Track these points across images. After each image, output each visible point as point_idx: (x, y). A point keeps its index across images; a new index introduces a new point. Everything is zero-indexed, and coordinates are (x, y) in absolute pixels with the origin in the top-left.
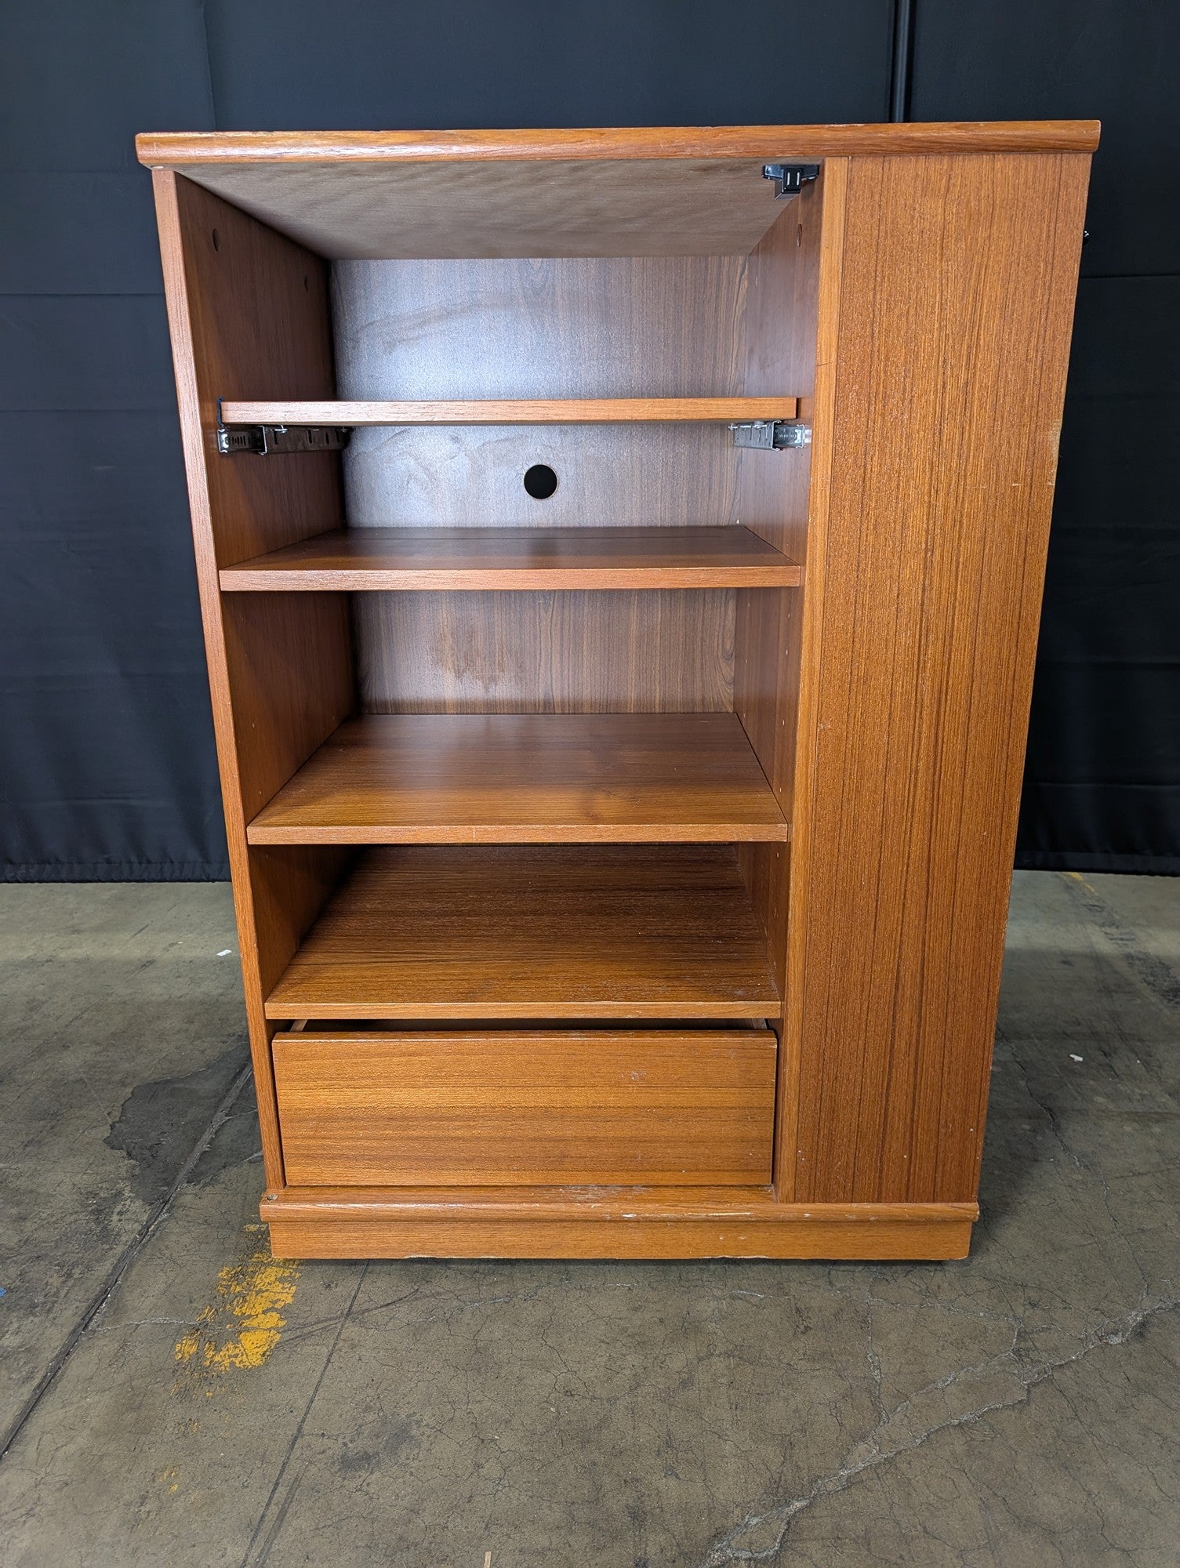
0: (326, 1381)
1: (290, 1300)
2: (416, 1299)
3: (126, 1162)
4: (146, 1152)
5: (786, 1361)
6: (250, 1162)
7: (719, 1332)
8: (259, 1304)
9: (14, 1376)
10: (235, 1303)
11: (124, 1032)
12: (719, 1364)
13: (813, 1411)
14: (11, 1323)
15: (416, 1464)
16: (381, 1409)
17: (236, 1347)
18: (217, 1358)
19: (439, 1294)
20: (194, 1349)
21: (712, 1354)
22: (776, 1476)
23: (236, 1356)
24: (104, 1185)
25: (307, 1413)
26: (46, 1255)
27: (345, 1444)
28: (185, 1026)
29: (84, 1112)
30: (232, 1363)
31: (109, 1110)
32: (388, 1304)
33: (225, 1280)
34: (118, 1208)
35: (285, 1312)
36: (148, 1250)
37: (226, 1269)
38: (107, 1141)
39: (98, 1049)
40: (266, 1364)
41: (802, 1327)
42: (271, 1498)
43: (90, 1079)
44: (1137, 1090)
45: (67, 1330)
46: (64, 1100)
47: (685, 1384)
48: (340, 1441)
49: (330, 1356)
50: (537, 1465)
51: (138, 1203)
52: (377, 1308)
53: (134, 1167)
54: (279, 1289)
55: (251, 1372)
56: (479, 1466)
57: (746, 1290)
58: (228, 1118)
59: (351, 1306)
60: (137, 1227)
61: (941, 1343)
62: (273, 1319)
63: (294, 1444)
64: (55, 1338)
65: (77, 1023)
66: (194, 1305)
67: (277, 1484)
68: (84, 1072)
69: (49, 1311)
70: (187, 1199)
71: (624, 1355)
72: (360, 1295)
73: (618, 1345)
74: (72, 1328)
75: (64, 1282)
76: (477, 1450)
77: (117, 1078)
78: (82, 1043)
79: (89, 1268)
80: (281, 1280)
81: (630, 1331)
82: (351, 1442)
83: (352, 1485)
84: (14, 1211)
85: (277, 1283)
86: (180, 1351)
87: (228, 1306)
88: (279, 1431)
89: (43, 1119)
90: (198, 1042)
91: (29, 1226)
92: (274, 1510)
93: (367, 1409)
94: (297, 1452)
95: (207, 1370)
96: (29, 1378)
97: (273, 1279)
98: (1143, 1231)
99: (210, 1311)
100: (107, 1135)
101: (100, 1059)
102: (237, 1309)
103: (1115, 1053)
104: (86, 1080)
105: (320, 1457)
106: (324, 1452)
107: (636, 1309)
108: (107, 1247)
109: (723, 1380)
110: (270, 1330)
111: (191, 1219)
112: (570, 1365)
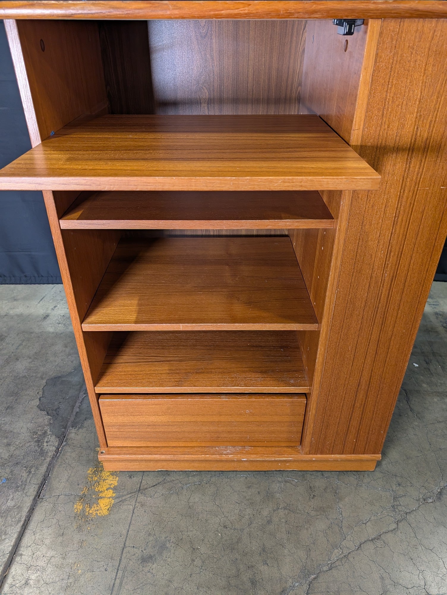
0: (133, 522)
1: (116, 484)
2: (165, 483)
3: (47, 417)
4: (54, 412)
5: (306, 511)
7: (281, 498)
8: (104, 486)
9: (13, 520)
10: (95, 485)
11: (40, 352)
12: (281, 513)
13: (317, 534)
14: (10, 495)
15: (169, 560)
16: (155, 535)
17: (97, 506)
18: (91, 512)
19: (173, 481)
20: (81, 507)
21: (279, 508)
22: (304, 564)
23: (98, 510)
24: (40, 428)
25: (127, 537)
26: (20, 462)
27: (142, 551)
28: (64, 349)
29: (28, 392)
30: (96, 514)
31: (38, 391)
32: (154, 486)
33: (90, 474)
34: (46, 440)
35: (115, 489)
36: (59, 460)
37: (90, 469)
38: (38, 407)
39: (30, 360)
40: (109, 514)
41: (312, 495)
42: (116, 576)
43: (29, 376)
44: (439, 381)
45: (32, 498)
46: (19, 386)
47: (269, 522)
48: (140, 549)
49: (134, 510)
50: (215, 560)
51: (54, 437)
52: (150, 487)
53: (50, 419)
54: (111, 479)
55: (104, 518)
56: (193, 560)
57: (290, 478)
58: (85, 395)
59: (140, 486)
60: (54, 448)
61: (365, 502)
62: (110, 493)
63: (123, 551)
64: (28, 503)
65: (21, 347)
66: (80, 486)
67: (118, 570)
68: (26, 372)
69: (24, 489)
70: (72, 435)
71: (245, 509)
72: (143, 481)
73: (243, 504)
74: (33, 497)
75: (28, 475)
76: (192, 553)
77: (39, 375)
78: (23, 358)
79: (37, 468)
81: (247, 497)
82: (145, 550)
83: (146, 569)
84: (5, 441)
85: (111, 476)
86: (76, 508)
87: (93, 487)
88: (117, 545)
89: (12, 396)
90: (69, 357)
91: (12, 448)
92: (118, 581)
93: (150, 535)
94: (124, 555)
95: (87, 517)
96: (19, 521)
97: (109, 474)
98: (441, 449)
99: (86, 489)
100: (38, 404)
101: (32, 366)
102: (96, 488)
103: (431, 362)
104: (28, 377)
105: (133, 557)
106: (134, 555)
107: (249, 487)
108: (43, 458)
109: (283, 520)
110: (110, 498)
111: (74, 445)
112: (225, 513)
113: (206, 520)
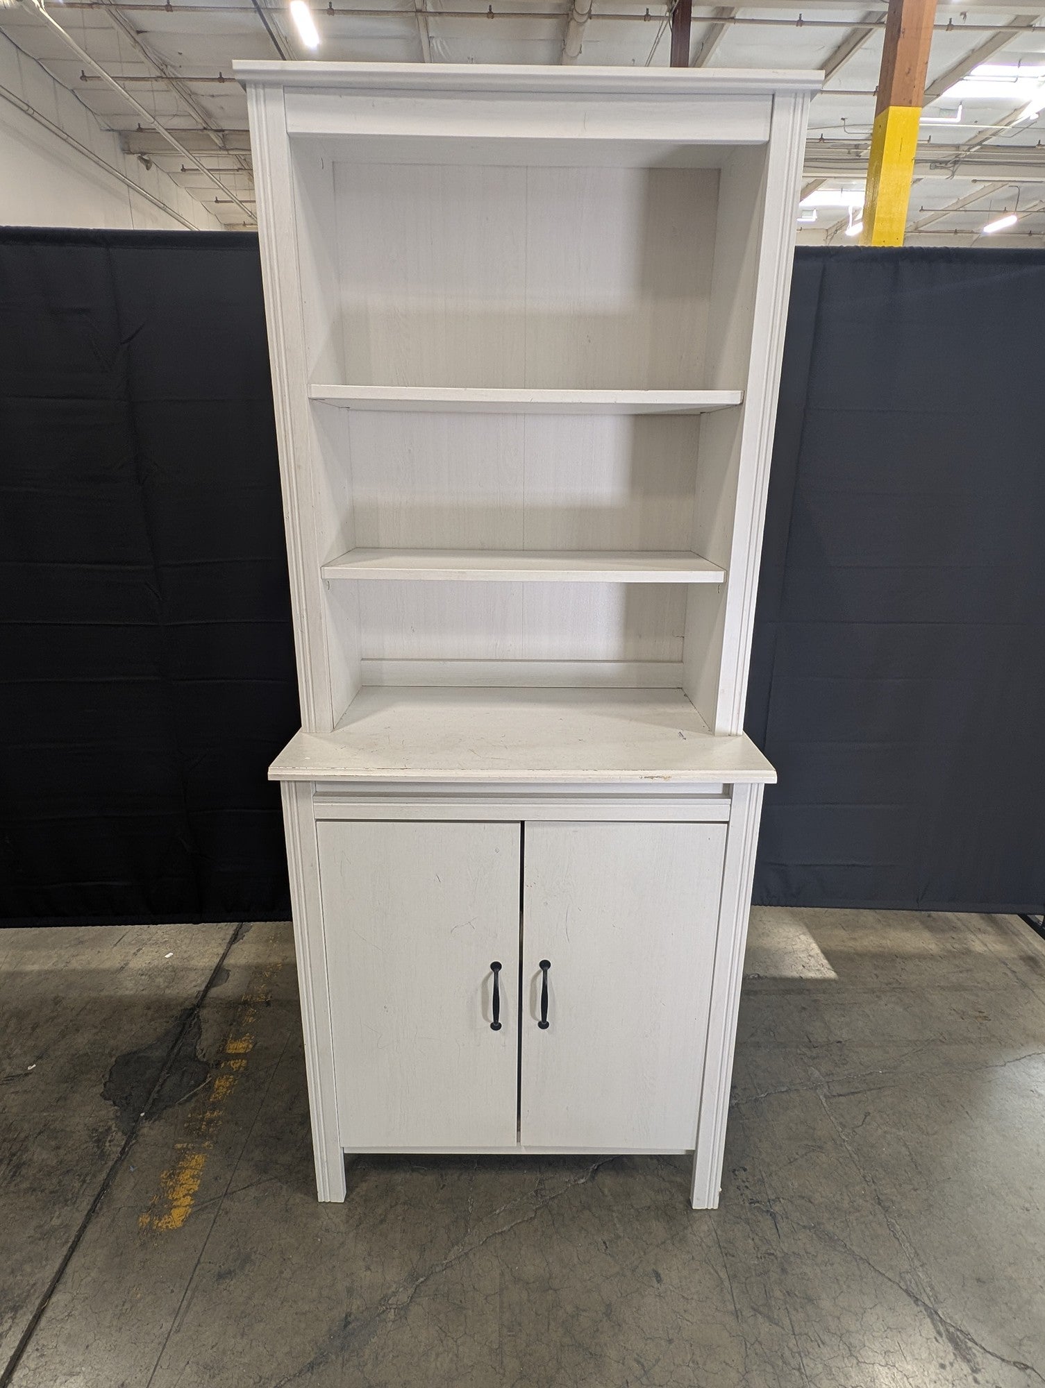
0: (213, 1233)
1: (197, 1189)
3: (113, 1108)
4: (123, 1101)
5: (431, 1205)
6: (179, 1104)
7: (402, 1191)
8: (181, 1191)
10: (169, 1192)
11: (110, 1018)
12: (400, 1209)
13: (437, 1231)
14: (56, 1211)
15: (252, 1274)
16: (238, 1246)
17: (169, 1218)
18: (160, 1225)
19: (271, 1179)
20: (149, 1220)
21: (397, 1204)
22: (415, 1266)
23: (169, 1222)
24: (101, 1124)
25: (203, 1250)
26: (72, 1170)
27: (220, 1266)
28: (146, 1011)
29: (89, 1076)
30: (167, 1227)
31: (103, 1074)
32: (245, 1188)
33: (164, 1179)
34: (109, 1138)
35: (194, 1195)
36: (125, 1163)
38: (102, 1095)
39: (94, 1031)
40: (184, 1226)
42: (184, 1297)
43: (91, 1052)
45: (84, 1213)
46: (78, 1068)
47: (382, 1221)
48: (218, 1265)
49: (215, 1219)
50: (309, 1269)
51: (120, 1134)
52: (240, 1190)
53: (117, 1111)
54: (191, 1183)
55: (176, 1231)
56: (281, 1272)
58: (168, 1075)
59: (227, 1189)
60: (119, 1149)
61: (504, 1189)
62: (188, 1200)
63: (196, 1268)
64: (79, 1218)
65: (84, 1012)
66: (149, 1194)
67: (187, 1290)
68: (89, 1048)
69: (75, 1203)
70: (145, 1130)
72: (232, 1183)
74: (87, 1212)
75: (81, 1186)
76: (281, 1264)
77: (107, 1051)
78: (86, 1027)
79: (94, 1176)
80: (193, 1177)
82: (223, 1265)
83: (222, 1287)
84: (53, 1143)
85: (191, 1179)
86: (141, 1222)
87: (166, 1194)
88: (189, 1262)
89: (67, 1082)
90: (153, 1023)
91: (62, 1152)
92: (185, 1302)
93: (232, 1247)
94: (197, 1272)
95: (154, 1231)
96: (67, 1242)
97: (189, 1176)
99: (156, 1198)
100: (102, 1090)
101: (97, 1038)
104: (90, 1054)
105: (208, 1274)
106: (210, 1271)
108: (103, 1163)
109: (400, 1218)
110: (186, 1206)
111: (147, 1142)
112: (330, 1214)
113: (305, 1225)
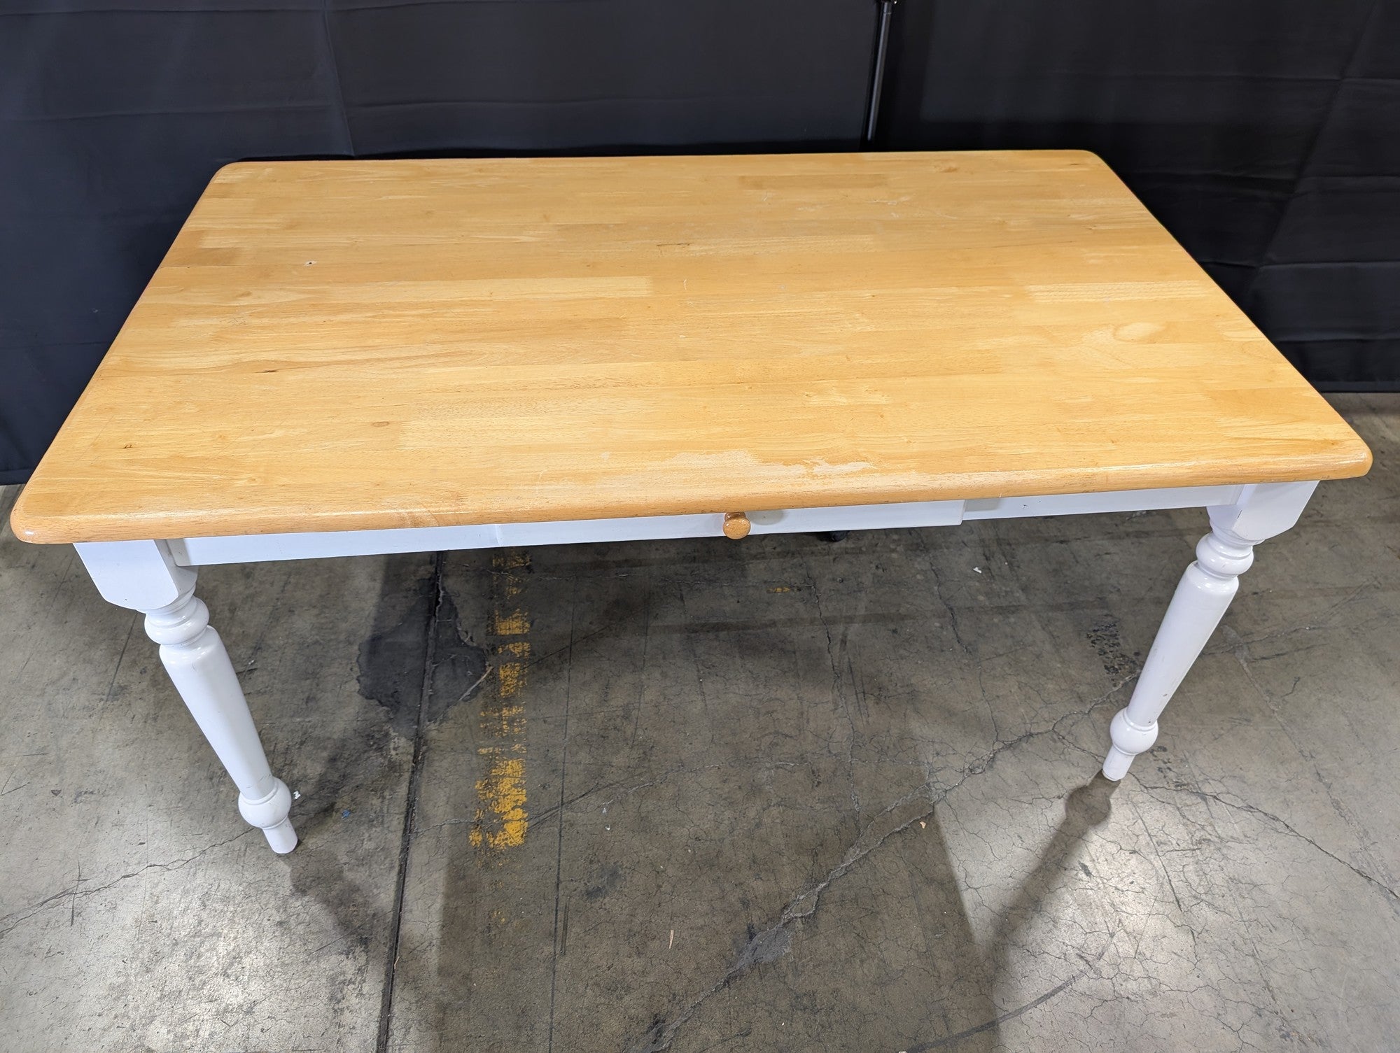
0: (563, 848)
1: (525, 799)
2: (599, 789)
3: (381, 709)
4: (391, 699)
5: (809, 805)
6: (465, 701)
7: (772, 791)
8: (506, 805)
9: (382, 867)
10: (493, 805)
11: (328, 594)
12: (775, 811)
13: (826, 833)
14: (363, 833)
15: (626, 890)
16: (599, 861)
17: (505, 834)
18: (496, 842)
19: (612, 785)
20: (480, 838)
21: (770, 806)
22: (810, 873)
23: (507, 839)
24: (375, 729)
25: (559, 869)
26: (362, 784)
27: (586, 884)
29: (333, 670)
30: (506, 844)
31: (349, 666)
32: (584, 795)
33: (480, 790)
34: (392, 746)
35: (524, 807)
36: (425, 774)
37: (479, 782)
38: (360, 693)
39: (315, 611)
40: (526, 842)
41: (816, 782)
42: (556, 918)
43: (324, 640)
44: (1004, 588)
45: (400, 833)
46: (314, 660)
47: (758, 825)
48: (582, 882)
49: (560, 832)
50: (690, 882)
51: (403, 740)
52: (577, 799)
53: (388, 712)
54: (515, 793)
55: (518, 848)
56: (659, 887)
57: (784, 761)
58: (435, 665)
59: (562, 799)
60: (410, 758)
61: (890, 784)
62: (519, 813)
63: (558, 888)
64: (396, 840)
65: (289, 587)
66: (469, 809)
67: (557, 911)
68: (317, 635)
69: (382, 823)
70: (434, 734)
71: (723, 812)
72: (565, 791)
73: (719, 805)
74: (402, 832)
75: (382, 803)
76: (656, 878)
77: (342, 637)
78: (302, 607)
79: (393, 791)
80: (515, 786)
81: (724, 796)
82: (588, 882)
83: (597, 905)
85: (513, 789)
86: (473, 840)
87: (490, 808)
88: (548, 881)
89: (308, 679)
92: (560, 924)
93: (591, 862)
94: (561, 892)
95: (492, 850)
96: (392, 868)
97: (509, 786)
98: (998, 697)
99: (480, 812)
100: (358, 688)
101: (323, 621)
102: (496, 809)
103: (993, 557)
104: (322, 641)
105: (575, 892)
106: (575, 890)
107: (725, 781)
108: (397, 774)
109: (778, 821)
110: (520, 820)
111: (442, 749)
112: (695, 821)
113: (670, 833)
